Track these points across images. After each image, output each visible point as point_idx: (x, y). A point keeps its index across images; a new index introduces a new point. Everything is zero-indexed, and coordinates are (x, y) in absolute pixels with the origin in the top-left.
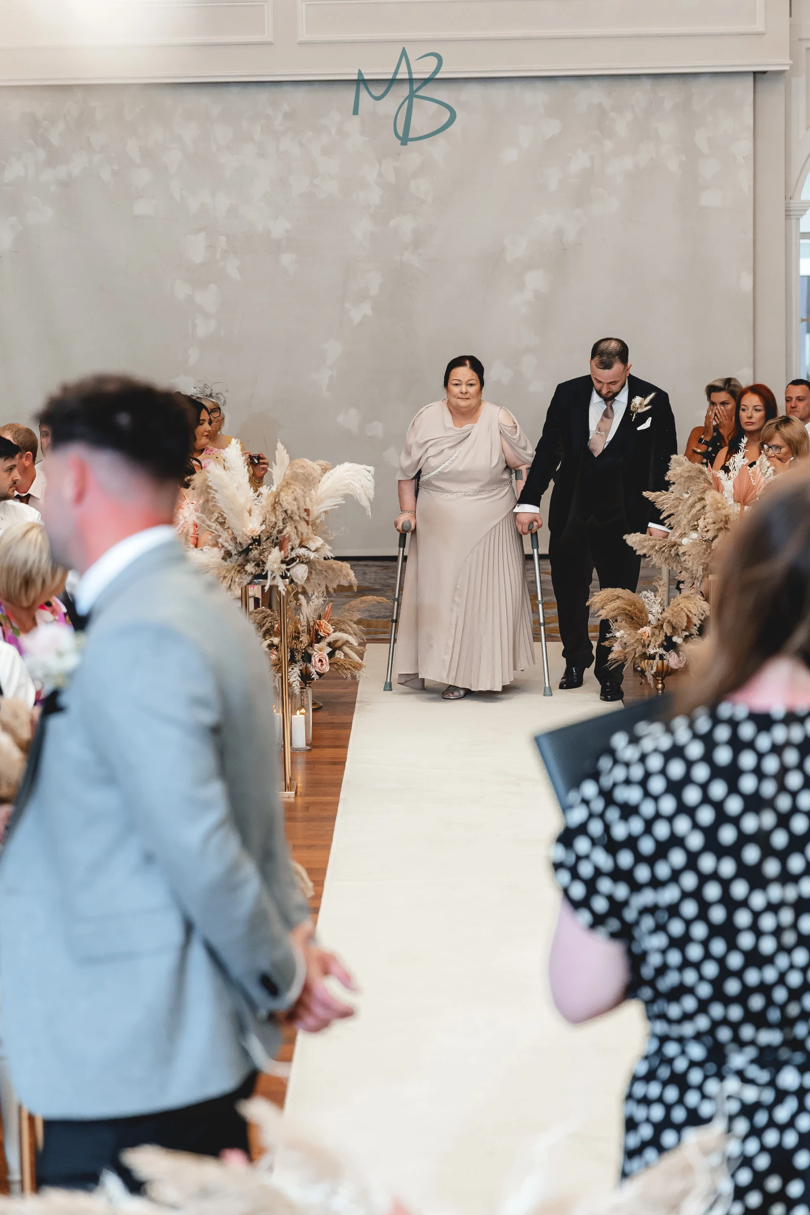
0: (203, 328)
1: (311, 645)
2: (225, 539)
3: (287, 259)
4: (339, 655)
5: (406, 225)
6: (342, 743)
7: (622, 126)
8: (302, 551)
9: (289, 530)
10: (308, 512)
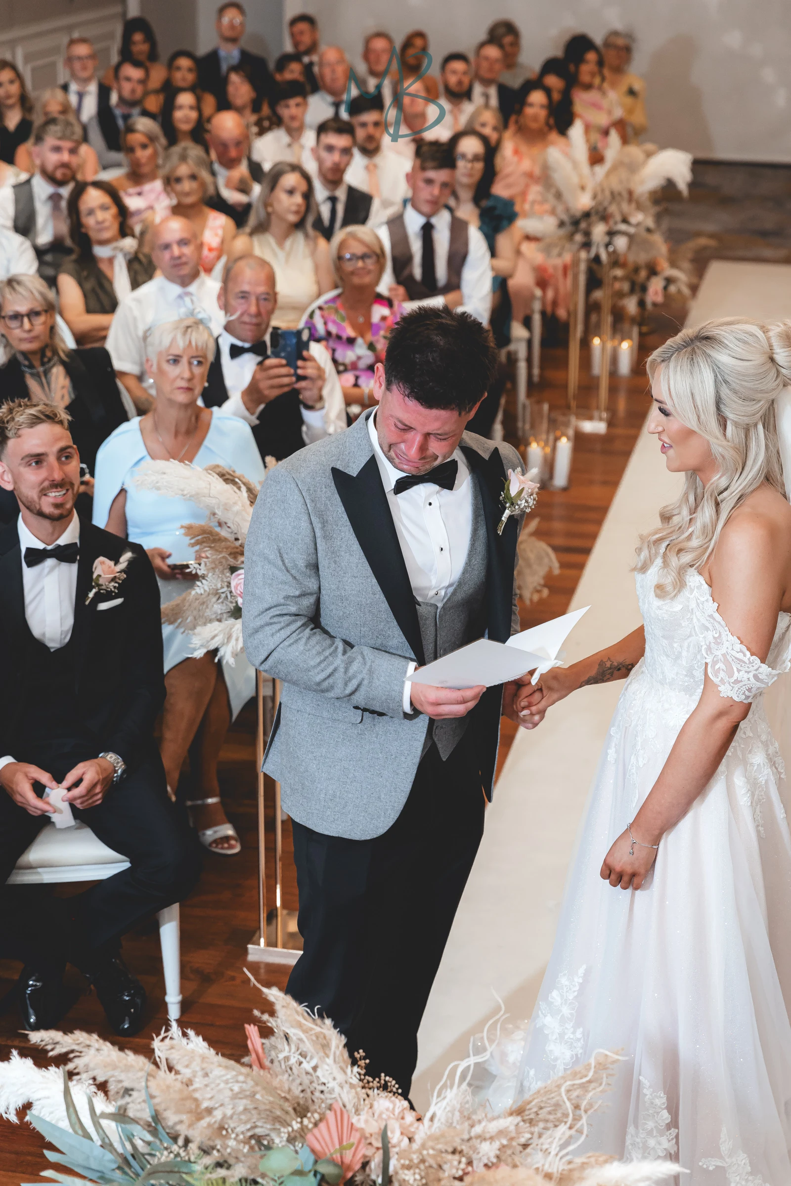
1: (648, 278)
2: (560, 209)
4: (672, 289)
8: (623, 227)
10: (630, 193)
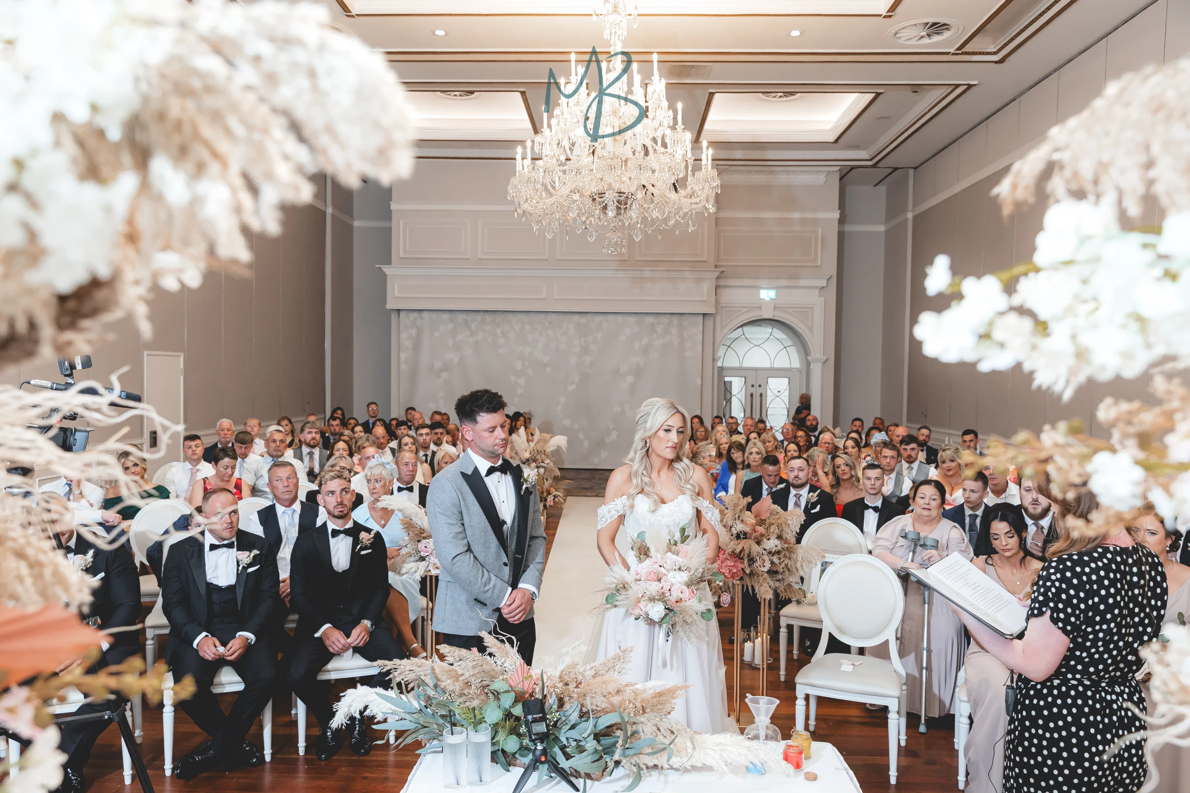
0: (520, 391)
1: (547, 496)
3: (548, 369)
4: (556, 499)
5: (588, 359)
6: (556, 529)
7: (659, 329)
8: (542, 464)
9: (538, 457)
10: (545, 451)
